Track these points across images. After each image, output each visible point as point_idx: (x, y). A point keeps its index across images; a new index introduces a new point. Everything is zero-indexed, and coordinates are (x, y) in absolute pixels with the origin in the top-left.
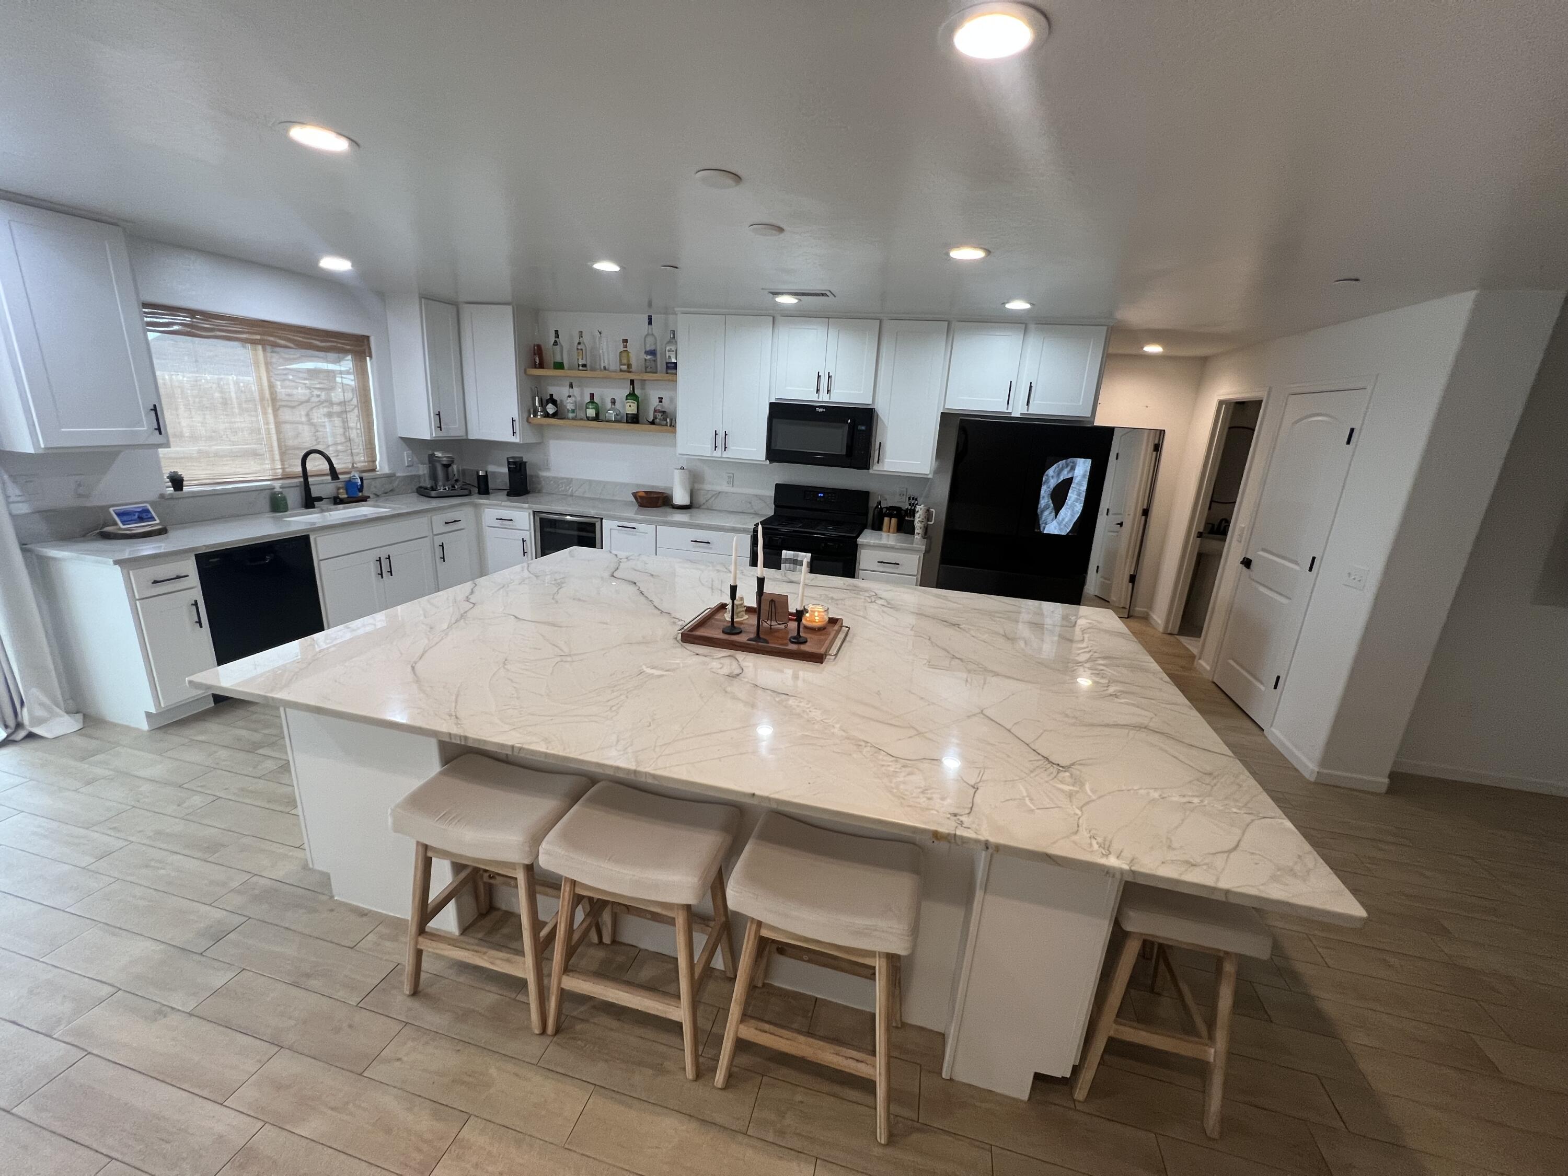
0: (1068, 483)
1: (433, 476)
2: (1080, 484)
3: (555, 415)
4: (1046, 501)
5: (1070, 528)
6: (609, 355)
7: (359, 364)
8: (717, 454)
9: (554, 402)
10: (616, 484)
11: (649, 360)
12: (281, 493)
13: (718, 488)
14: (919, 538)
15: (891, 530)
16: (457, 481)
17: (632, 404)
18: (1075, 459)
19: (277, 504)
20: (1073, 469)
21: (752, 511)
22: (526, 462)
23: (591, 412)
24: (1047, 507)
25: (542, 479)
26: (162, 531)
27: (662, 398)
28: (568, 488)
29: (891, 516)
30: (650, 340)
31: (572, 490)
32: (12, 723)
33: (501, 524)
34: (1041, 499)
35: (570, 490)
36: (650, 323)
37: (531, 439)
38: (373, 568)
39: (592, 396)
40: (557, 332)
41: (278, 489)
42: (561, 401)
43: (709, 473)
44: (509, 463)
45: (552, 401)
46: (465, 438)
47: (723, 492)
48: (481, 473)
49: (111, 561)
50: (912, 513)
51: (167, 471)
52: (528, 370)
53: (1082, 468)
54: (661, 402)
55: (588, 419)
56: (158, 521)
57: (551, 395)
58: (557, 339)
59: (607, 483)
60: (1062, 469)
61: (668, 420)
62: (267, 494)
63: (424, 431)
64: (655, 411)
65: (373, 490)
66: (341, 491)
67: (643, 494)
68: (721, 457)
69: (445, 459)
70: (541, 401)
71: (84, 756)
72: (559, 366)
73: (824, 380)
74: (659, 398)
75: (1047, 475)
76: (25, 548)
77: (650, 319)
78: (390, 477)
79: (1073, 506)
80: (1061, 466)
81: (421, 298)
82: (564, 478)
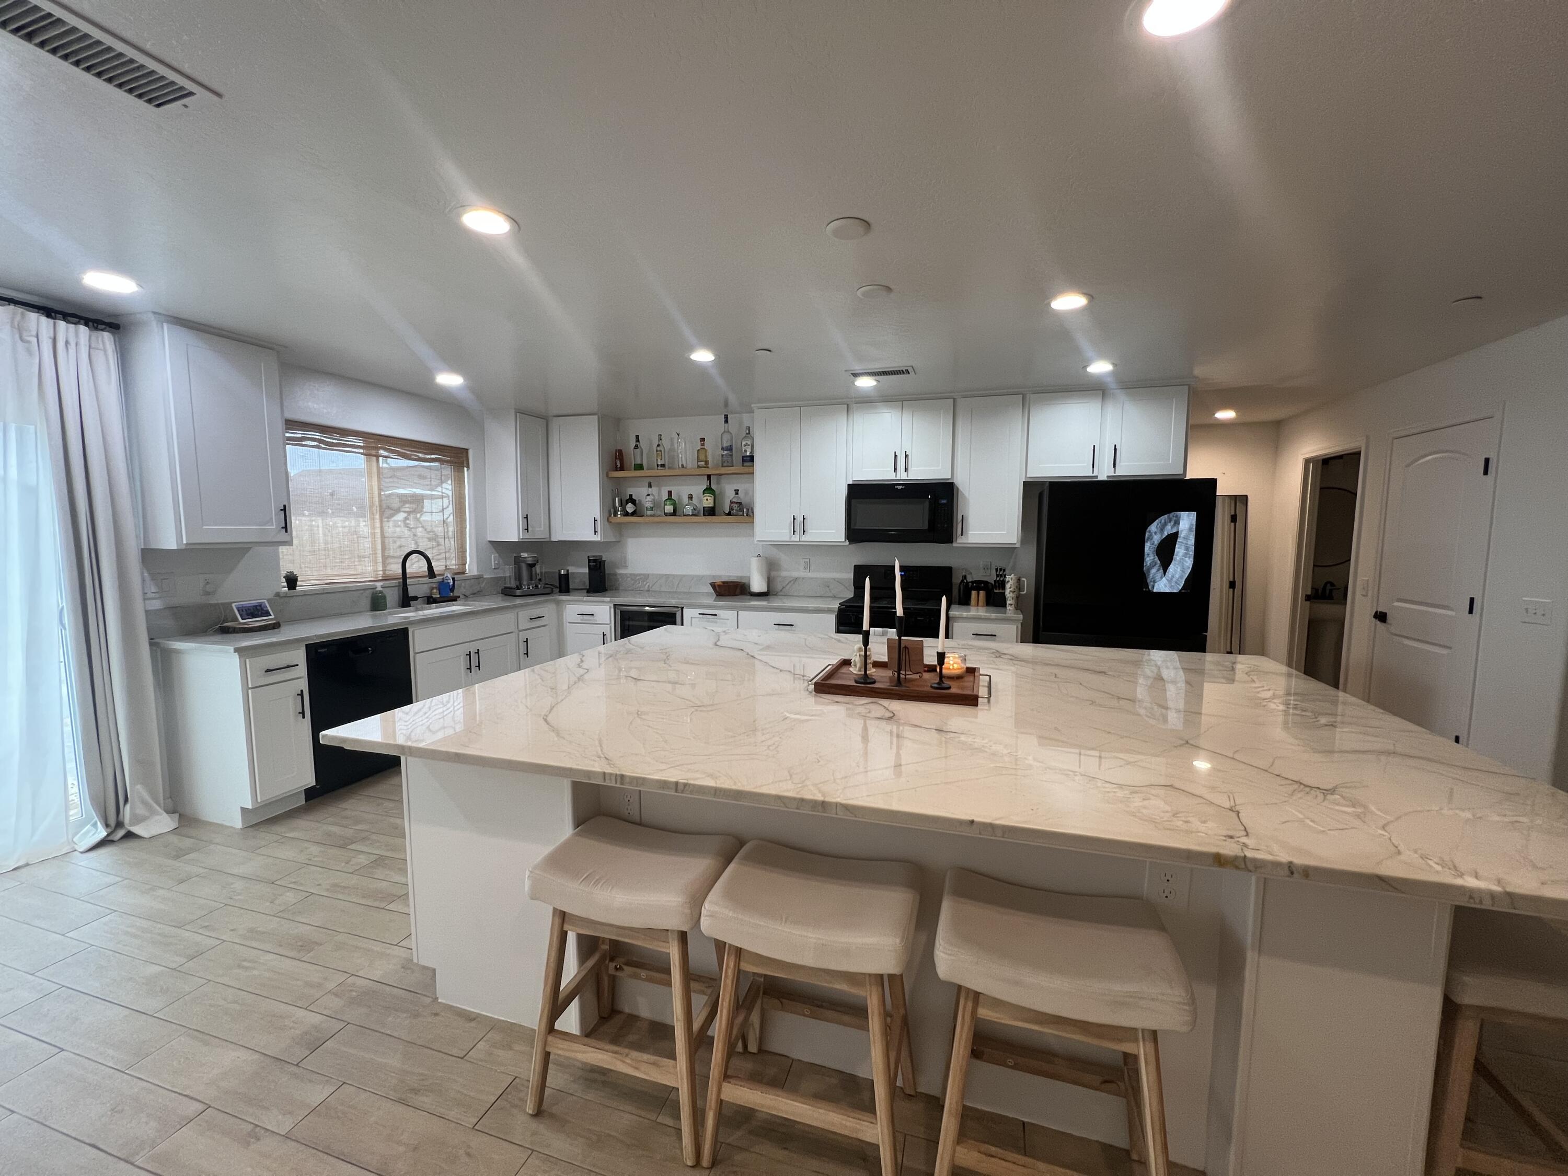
0: (1173, 538)
1: (519, 577)
2: (1186, 538)
3: (634, 514)
4: (1152, 558)
5: (1182, 585)
6: (685, 453)
7: (456, 474)
8: (796, 538)
9: (633, 502)
10: (692, 577)
11: (726, 455)
12: (381, 592)
13: (795, 574)
14: (1011, 609)
15: (980, 603)
16: (540, 580)
17: (709, 498)
18: (1178, 513)
19: (377, 603)
20: (1177, 523)
21: (830, 595)
22: (605, 561)
23: (669, 508)
24: (1153, 565)
25: (619, 577)
26: (276, 626)
27: (738, 490)
28: (645, 583)
29: (978, 589)
30: (726, 437)
31: (649, 586)
32: (112, 822)
33: (581, 620)
34: (1146, 556)
35: (647, 586)
36: (726, 421)
37: (612, 539)
38: (462, 663)
39: (670, 493)
40: (637, 437)
41: (379, 589)
42: (640, 501)
43: (784, 559)
44: (589, 561)
45: (631, 500)
46: (548, 540)
47: (800, 578)
48: (562, 572)
49: (232, 649)
50: (1002, 585)
51: (284, 573)
52: (610, 472)
53: (1187, 522)
54: (737, 494)
55: (666, 515)
56: (273, 617)
57: (631, 496)
58: (637, 443)
59: (684, 576)
60: (1165, 524)
61: (745, 510)
62: (368, 594)
63: (512, 533)
64: (732, 502)
65: (463, 590)
66: (435, 591)
67: (721, 584)
68: (800, 541)
69: (530, 558)
70: (621, 500)
71: (179, 855)
72: (639, 467)
73: (902, 459)
74: (735, 490)
75: (1150, 532)
76: (153, 644)
77: (726, 417)
78: (478, 578)
79: (1181, 562)
80: (1163, 521)
81: (516, 413)
82: (641, 574)
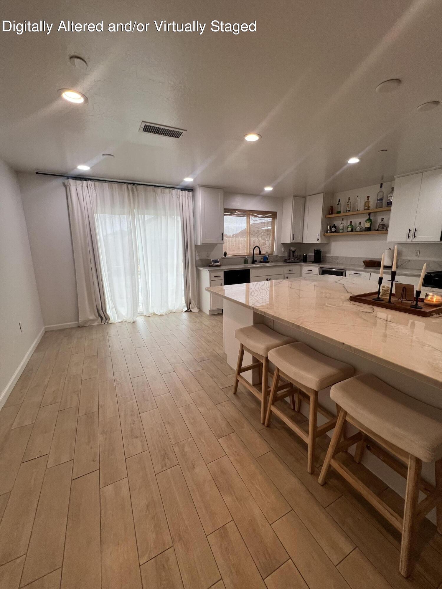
1: (289, 256)
3: (335, 232)
6: (360, 206)
7: (273, 221)
8: (409, 240)
10: (356, 258)
11: (379, 203)
13: (409, 258)
16: (296, 257)
17: (368, 223)
19: (246, 262)
22: (321, 251)
23: (350, 229)
25: (326, 257)
26: (220, 266)
27: (383, 219)
28: (336, 260)
30: (381, 194)
31: (338, 261)
33: (308, 272)
36: (381, 186)
37: (325, 242)
39: (351, 222)
40: (339, 200)
41: (246, 258)
42: (338, 226)
43: (405, 250)
44: (315, 251)
45: (335, 226)
46: (301, 243)
47: (411, 260)
48: (305, 255)
49: (208, 270)
51: (224, 252)
52: (326, 216)
55: (348, 232)
56: (219, 263)
57: (334, 224)
58: (339, 202)
59: (353, 258)
61: (385, 228)
62: (243, 259)
63: (288, 241)
64: (379, 225)
66: (262, 259)
67: (369, 261)
68: (412, 242)
69: (294, 249)
70: (330, 227)
72: (339, 212)
77: (382, 184)
78: (277, 256)
81: (293, 197)
82: (336, 256)
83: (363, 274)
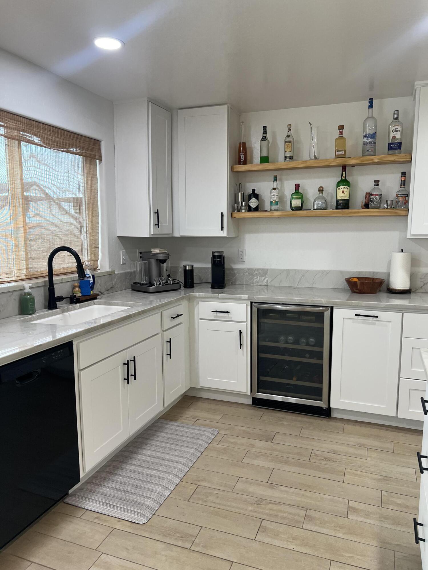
1: (148, 272)
3: (256, 209)
7: (88, 166)
9: (257, 196)
11: (368, 143)
12: (30, 294)
16: (169, 276)
17: (345, 190)
19: (26, 306)
23: (296, 203)
27: (379, 181)
28: (263, 278)
30: (370, 123)
31: (267, 281)
33: (215, 316)
36: (371, 106)
38: (120, 372)
39: (297, 186)
40: (264, 129)
41: (28, 290)
44: (214, 257)
45: (254, 195)
48: (188, 267)
52: (234, 166)
54: (378, 185)
55: (293, 209)
57: (254, 190)
58: (265, 135)
59: (307, 271)
63: (142, 229)
64: (370, 195)
66: (77, 289)
67: (357, 280)
69: (159, 254)
70: (243, 196)
72: (265, 160)
74: (375, 181)
77: (371, 101)
78: (111, 274)
81: (149, 102)
82: (260, 269)
83: (382, 315)
